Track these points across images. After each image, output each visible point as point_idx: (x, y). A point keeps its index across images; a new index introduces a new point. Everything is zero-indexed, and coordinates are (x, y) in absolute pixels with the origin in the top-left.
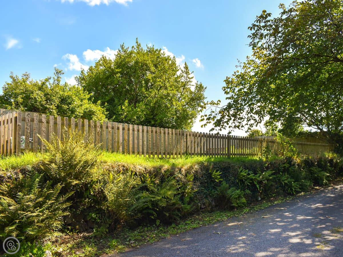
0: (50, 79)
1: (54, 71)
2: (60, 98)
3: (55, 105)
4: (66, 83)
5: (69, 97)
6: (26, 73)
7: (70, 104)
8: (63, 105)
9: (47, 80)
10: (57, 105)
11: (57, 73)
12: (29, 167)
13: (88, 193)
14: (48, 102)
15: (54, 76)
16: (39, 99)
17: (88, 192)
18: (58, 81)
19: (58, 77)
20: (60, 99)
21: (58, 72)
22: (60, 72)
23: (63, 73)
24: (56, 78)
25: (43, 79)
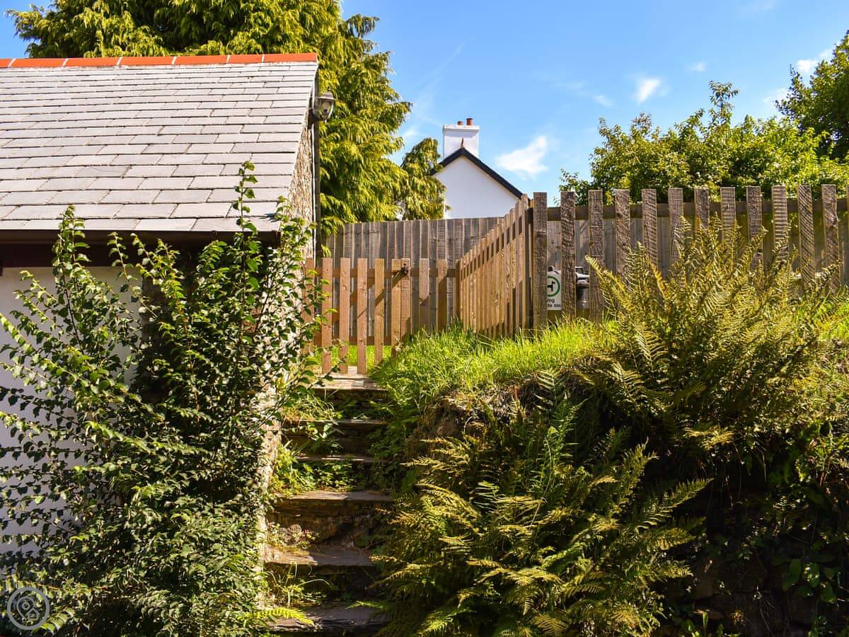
0: (701, 114)
1: (712, 93)
2: (731, 159)
3: (715, 180)
4: (746, 119)
5: (756, 152)
6: (642, 116)
7: (760, 170)
8: (740, 178)
9: (694, 121)
10: (723, 178)
11: (718, 95)
12: (548, 378)
13: (786, 476)
14: (697, 177)
15: (712, 106)
16: (673, 171)
17: (787, 469)
18: (726, 117)
19: (722, 106)
20: (730, 163)
21: (721, 93)
22: (726, 90)
23: (736, 92)
24: (717, 110)
25: (683, 120)
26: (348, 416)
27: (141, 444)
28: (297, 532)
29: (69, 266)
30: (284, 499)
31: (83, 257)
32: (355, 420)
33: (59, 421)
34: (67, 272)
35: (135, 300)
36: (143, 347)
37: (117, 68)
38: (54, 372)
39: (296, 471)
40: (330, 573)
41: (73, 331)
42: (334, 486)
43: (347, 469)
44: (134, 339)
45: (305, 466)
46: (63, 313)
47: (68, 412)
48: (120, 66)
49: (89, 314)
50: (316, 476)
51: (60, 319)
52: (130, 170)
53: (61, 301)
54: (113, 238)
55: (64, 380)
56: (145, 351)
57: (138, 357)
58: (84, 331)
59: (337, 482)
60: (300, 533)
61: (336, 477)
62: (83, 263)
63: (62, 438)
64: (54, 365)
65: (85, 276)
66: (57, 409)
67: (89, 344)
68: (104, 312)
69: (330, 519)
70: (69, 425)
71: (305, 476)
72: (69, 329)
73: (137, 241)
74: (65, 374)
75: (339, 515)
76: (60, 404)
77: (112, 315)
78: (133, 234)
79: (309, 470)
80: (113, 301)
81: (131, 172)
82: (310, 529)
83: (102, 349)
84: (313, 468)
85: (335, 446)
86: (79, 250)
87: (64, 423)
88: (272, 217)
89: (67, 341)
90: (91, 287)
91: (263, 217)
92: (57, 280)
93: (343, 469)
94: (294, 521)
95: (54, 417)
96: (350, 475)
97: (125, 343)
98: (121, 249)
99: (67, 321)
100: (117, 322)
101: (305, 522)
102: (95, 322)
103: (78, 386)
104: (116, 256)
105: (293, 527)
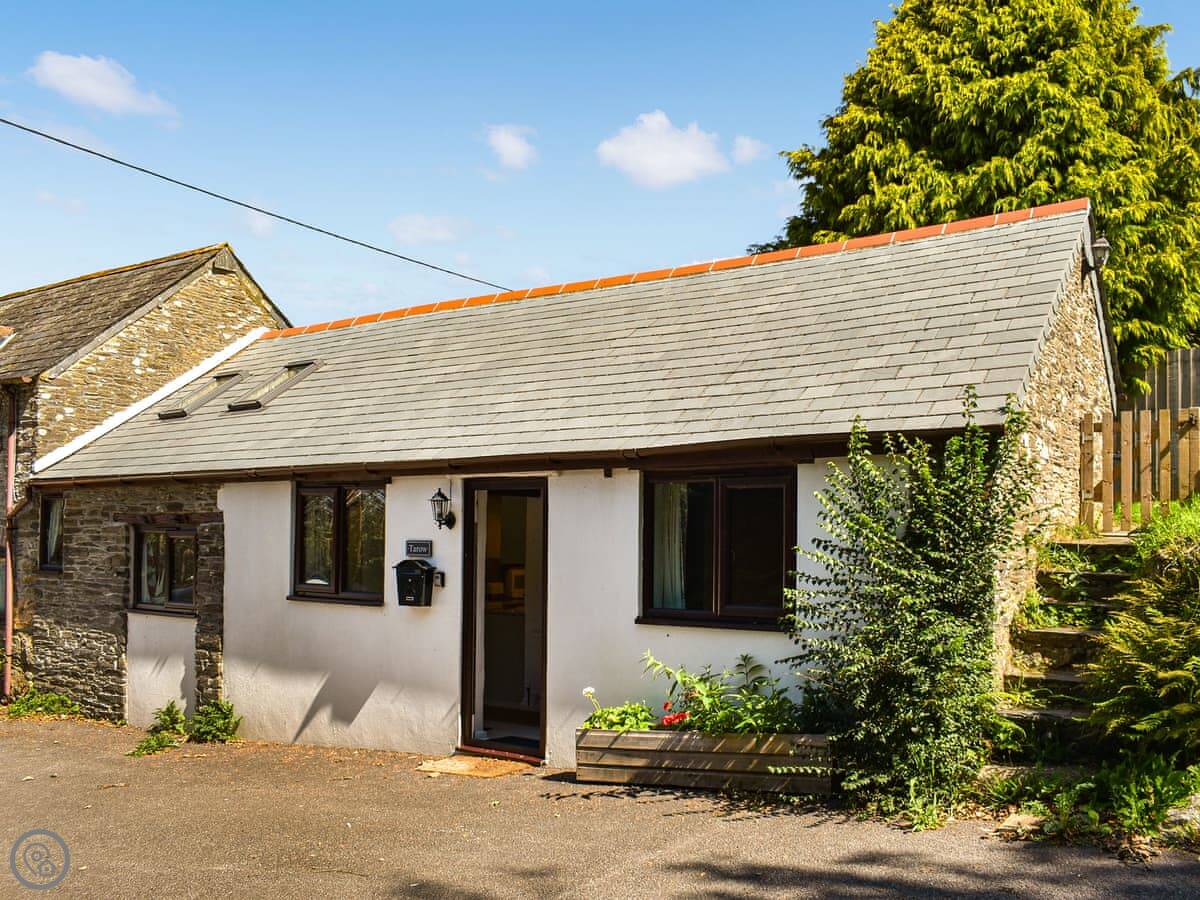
26: (1102, 568)
27: (905, 573)
28: (1038, 659)
29: (859, 458)
30: (1027, 631)
31: (867, 452)
32: (1109, 572)
33: (855, 561)
34: (857, 462)
35: (902, 479)
36: (909, 511)
37: (891, 245)
38: (851, 529)
39: (1042, 611)
40: (1056, 686)
41: (862, 501)
42: (1074, 625)
43: (1088, 612)
44: (902, 506)
45: (1051, 608)
46: (856, 489)
47: (860, 556)
48: (894, 243)
49: (873, 490)
50: (1060, 616)
51: (854, 494)
52: (901, 372)
53: (854, 481)
54: (886, 437)
55: (858, 534)
56: (910, 514)
57: (906, 518)
58: (870, 501)
59: (1077, 622)
60: (1040, 659)
61: (1077, 618)
62: (866, 455)
63: (857, 571)
64: (851, 524)
65: (869, 465)
66: (853, 554)
67: (873, 510)
68: (882, 488)
69: (1066, 649)
70: (861, 564)
71: (1050, 616)
72: (860, 500)
73: (902, 438)
74: (858, 530)
75: (1073, 647)
76: (855, 551)
77: (887, 490)
78: (899, 434)
79: (1054, 611)
80: (888, 480)
81: (901, 373)
82: (1049, 657)
83: (881, 513)
84: (1058, 610)
85: (1083, 593)
86: (864, 448)
87: (858, 562)
88: (1003, 410)
89: (859, 509)
90: (873, 473)
91: (996, 411)
92: (851, 467)
93: (1083, 611)
94: (1036, 649)
95: (851, 559)
96: (1090, 617)
97: (896, 509)
98: (892, 445)
99: (858, 495)
100: (891, 495)
101: (1045, 651)
102: (876, 495)
103: (867, 537)
104: (889, 450)
105: (1035, 654)
